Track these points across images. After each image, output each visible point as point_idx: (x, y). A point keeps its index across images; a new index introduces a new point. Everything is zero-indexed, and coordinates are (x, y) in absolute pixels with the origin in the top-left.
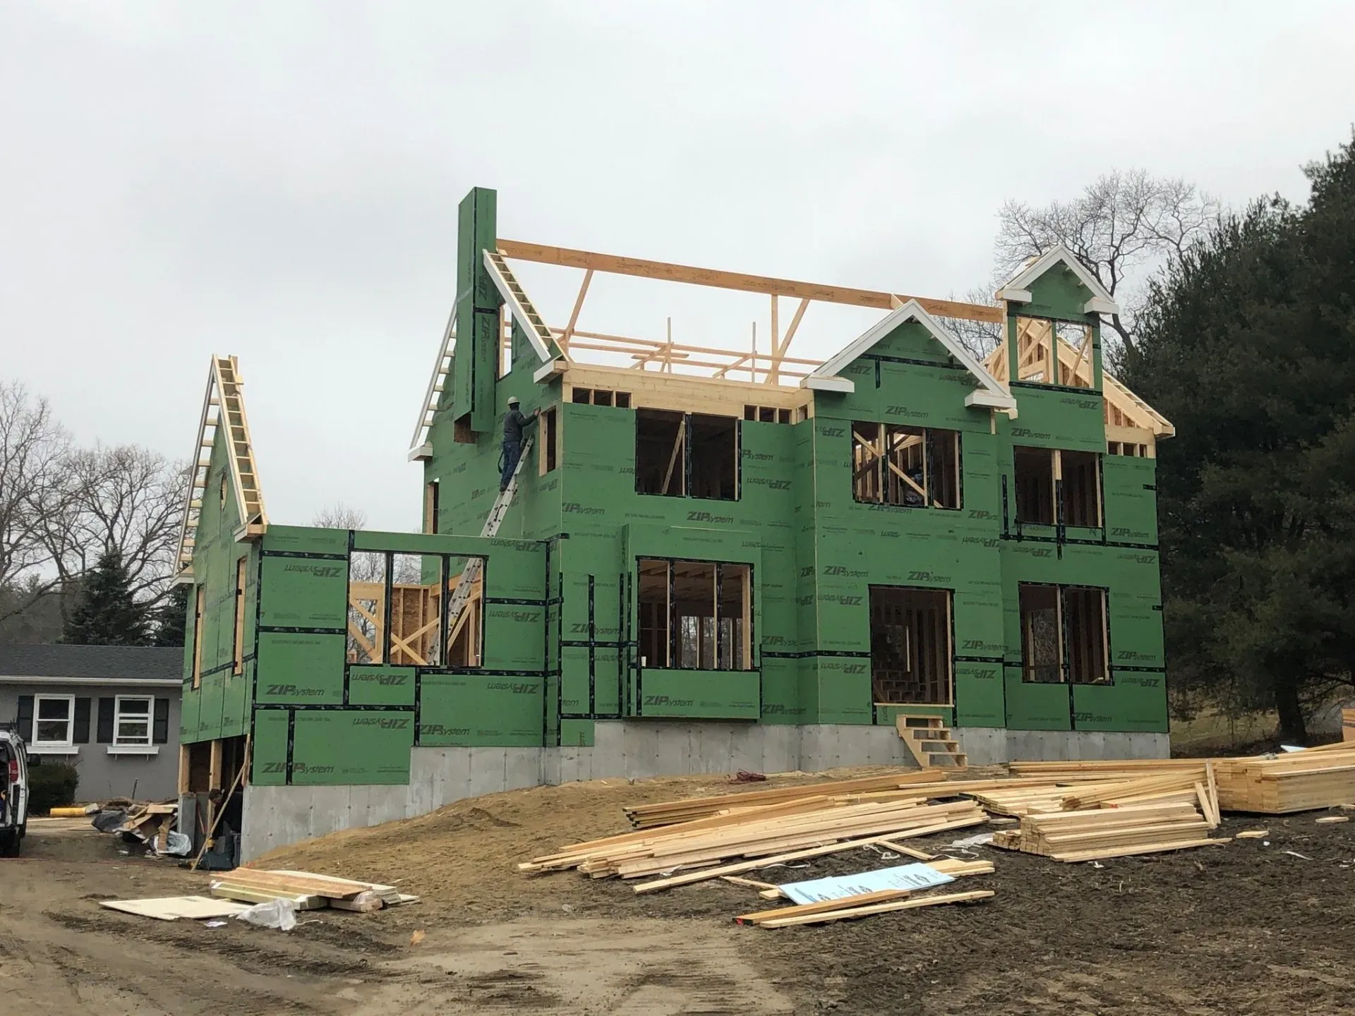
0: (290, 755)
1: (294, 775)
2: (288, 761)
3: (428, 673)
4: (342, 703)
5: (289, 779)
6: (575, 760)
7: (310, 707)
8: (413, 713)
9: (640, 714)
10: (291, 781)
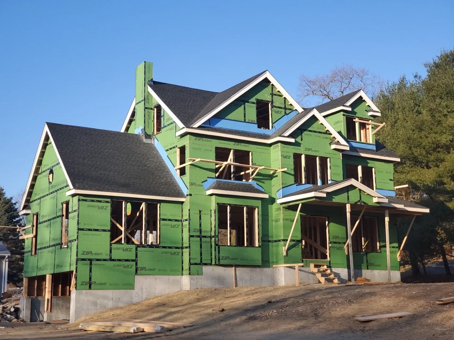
0: (90, 279)
1: (92, 286)
2: (90, 281)
3: (140, 247)
4: (109, 258)
5: (90, 288)
6: (196, 280)
7: (98, 260)
8: (135, 262)
9: (220, 263)
10: (91, 288)
